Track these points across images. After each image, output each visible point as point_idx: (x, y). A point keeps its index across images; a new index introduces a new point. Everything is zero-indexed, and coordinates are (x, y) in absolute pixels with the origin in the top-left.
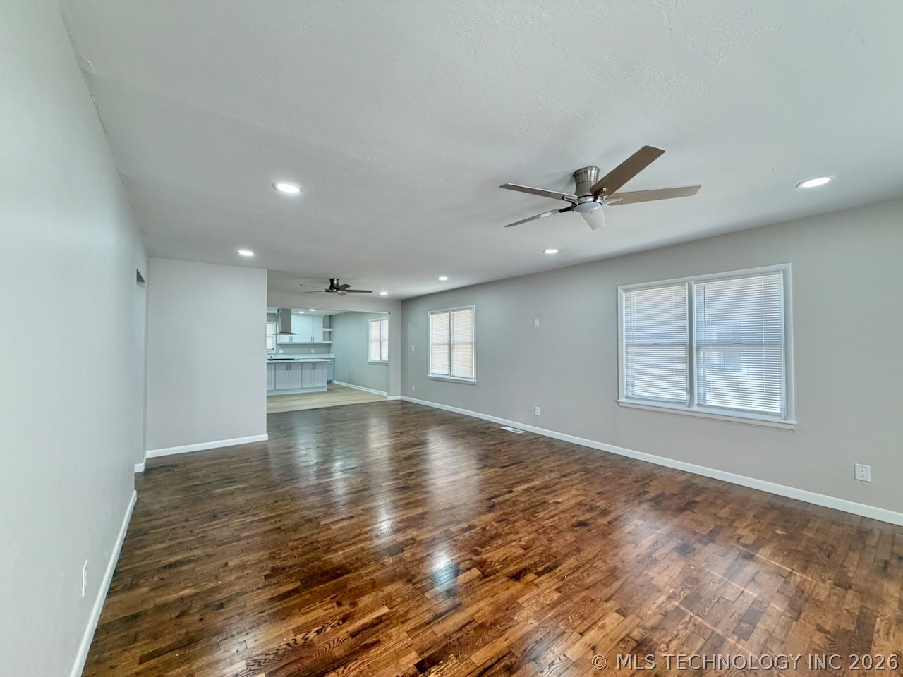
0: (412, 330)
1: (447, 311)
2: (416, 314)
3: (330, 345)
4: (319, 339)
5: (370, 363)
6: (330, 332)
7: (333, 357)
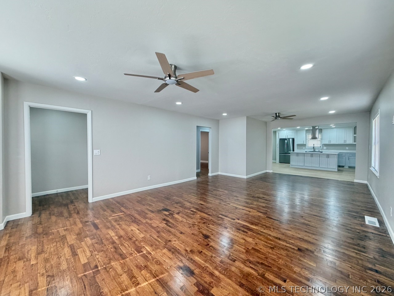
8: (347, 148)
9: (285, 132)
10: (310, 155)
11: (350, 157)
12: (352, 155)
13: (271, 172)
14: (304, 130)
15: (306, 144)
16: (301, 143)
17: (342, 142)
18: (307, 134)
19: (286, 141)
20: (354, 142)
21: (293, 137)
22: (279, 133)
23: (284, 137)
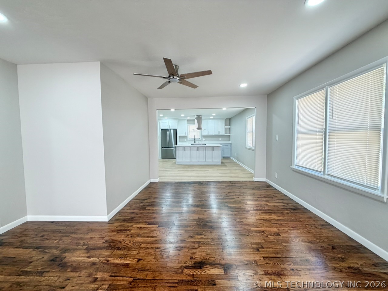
0: (276, 120)
1: (322, 88)
2: (281, 103)
3: (230, 136)
4: (223, 133)
5: (247, 148)
6: (230, 128)
7: (231, 143)
8: (220, 139)
9: (167, 121)
10: (196, 149)
11: (224, 148)
12: (225, 146)
13: (157, 181)
14: (185, 120)
15: (187, 136)
16: (183, 134)
17: (217, 134)
18: (188, 124)
19: (168, 133)
20: (226, 133)
21: (175, 128)
22: (160, 122)
23: (166, 128)
